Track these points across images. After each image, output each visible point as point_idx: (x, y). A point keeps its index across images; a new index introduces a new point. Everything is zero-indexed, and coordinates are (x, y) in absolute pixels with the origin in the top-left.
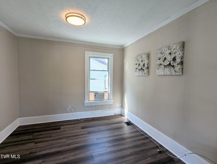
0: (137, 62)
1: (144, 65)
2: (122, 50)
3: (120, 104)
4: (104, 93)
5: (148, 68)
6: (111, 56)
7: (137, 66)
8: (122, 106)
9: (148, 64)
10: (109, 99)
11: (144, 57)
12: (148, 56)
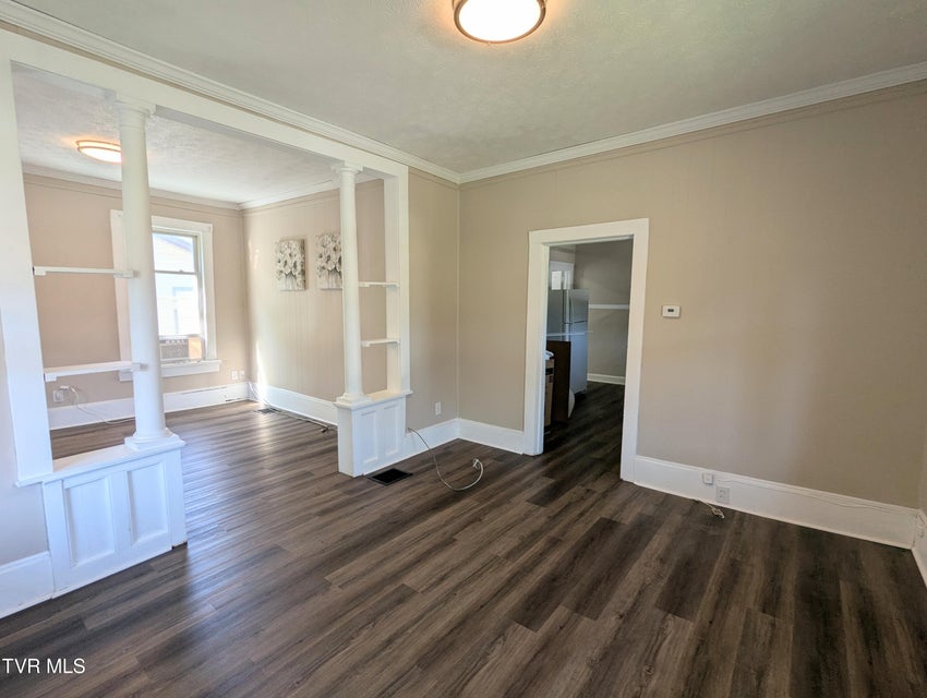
0: (279, 255)
1: (295, 266)
2: (240, 215)
3: (243, 372)
4: (186, 341)
5: (303, 273)
6: (204, 230)
7: (280, 267)
8: (250, 376)
9: (304, 264)
10: (204, 359)
11: (295, 246)
12: (303, 246)
